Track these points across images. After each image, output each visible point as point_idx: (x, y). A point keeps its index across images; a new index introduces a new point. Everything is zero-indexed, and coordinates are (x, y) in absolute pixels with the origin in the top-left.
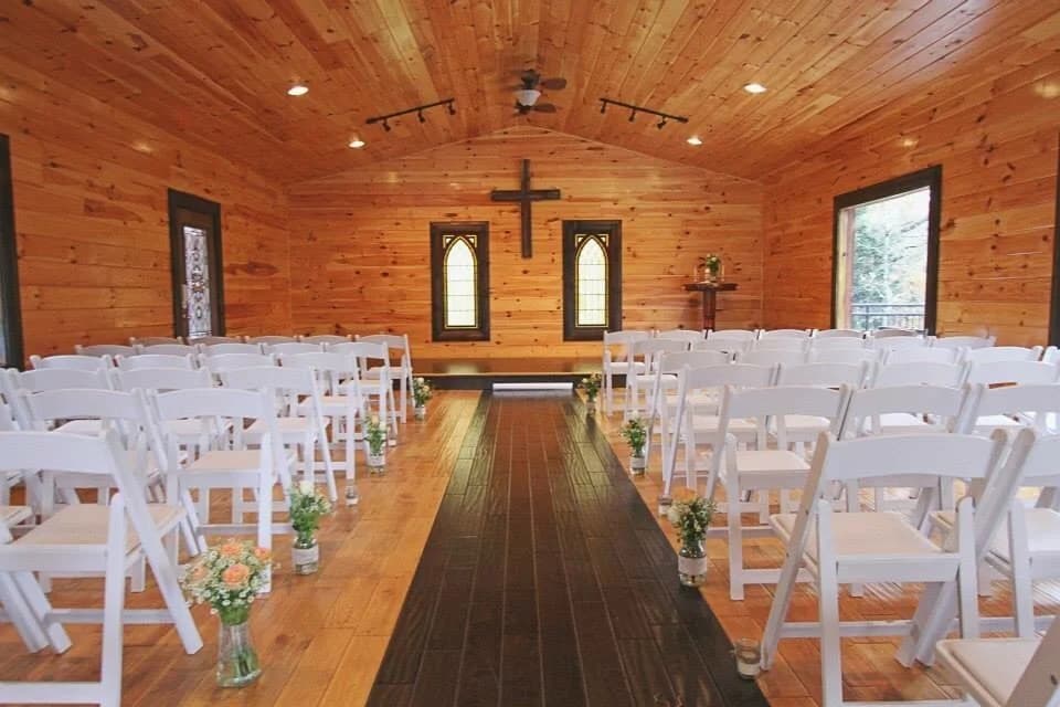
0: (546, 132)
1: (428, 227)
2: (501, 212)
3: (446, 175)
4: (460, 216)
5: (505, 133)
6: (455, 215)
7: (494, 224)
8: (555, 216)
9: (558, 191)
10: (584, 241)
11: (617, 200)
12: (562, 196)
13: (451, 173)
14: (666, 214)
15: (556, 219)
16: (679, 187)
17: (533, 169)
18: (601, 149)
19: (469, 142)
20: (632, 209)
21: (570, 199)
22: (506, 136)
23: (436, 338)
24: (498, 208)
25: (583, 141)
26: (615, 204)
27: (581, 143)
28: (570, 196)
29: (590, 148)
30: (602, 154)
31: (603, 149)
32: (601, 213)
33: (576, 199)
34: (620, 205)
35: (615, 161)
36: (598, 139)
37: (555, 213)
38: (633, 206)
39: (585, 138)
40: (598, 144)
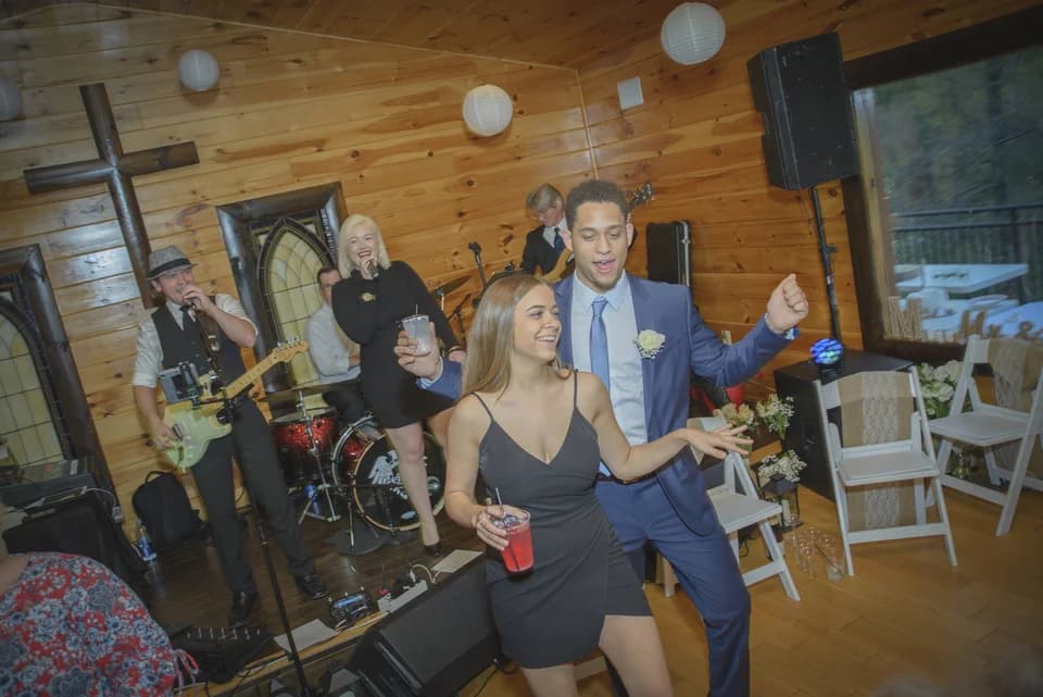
0: (127, 15)
2: (65, 214)
7: (53, 248)
8: (198, 200)
9: (192, 143)
10: (273, 241)
11: (323, 142)
12: (205, 153)
14: (425, 154)
15: (200, 207)
16: (434, 96)
17: (118, 103)
18: (259, 37)
20: (355, 154)
21: (223, 156)
25: (218, 26)
26: (319, 150)
27: (212, 29)
28: (218, 150)
29: (236, 39)
30: (267, 49)
31: (265, 38)
32: (295, 175)
33: (236, 153)
34: (329, 150)
35: (294, 61)
36: (253, 16)
37: (194, 192)
38: (355, 148)
39: (222, 18)
40: (252, 27)
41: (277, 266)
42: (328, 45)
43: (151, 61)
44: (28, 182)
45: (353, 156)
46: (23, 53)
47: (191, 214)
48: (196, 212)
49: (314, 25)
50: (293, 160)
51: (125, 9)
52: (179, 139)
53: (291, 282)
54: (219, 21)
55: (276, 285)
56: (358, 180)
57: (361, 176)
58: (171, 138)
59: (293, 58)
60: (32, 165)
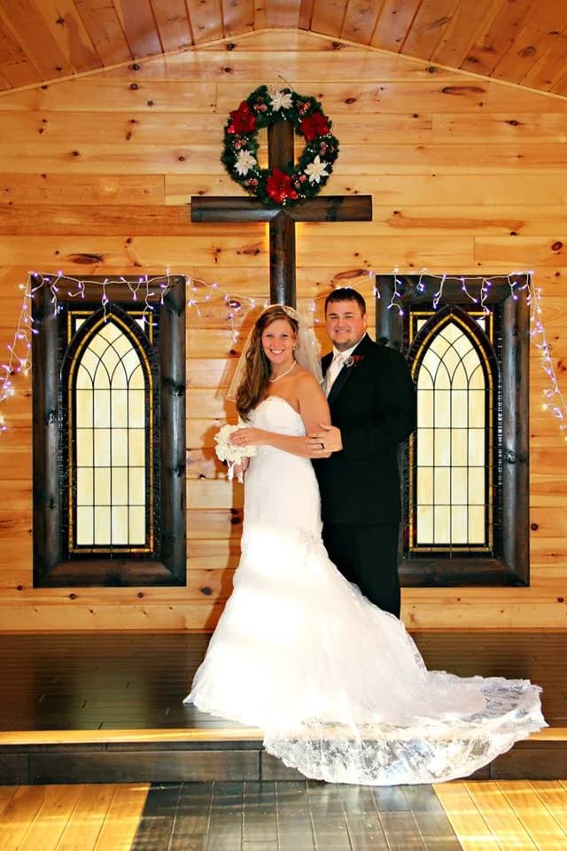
0: (336, 46)
1: (26, 291)
2: (219, 251)
3: (76, 154)
4: (109, 261)
5: (231, 47)
6: (99, 258)
7: (197, 284)
8: (359, 264)
9: (369, 197)
10: (433, 330)
11: (521, 224)
12: (375, 214)
13: (84, 150)
15: (360, 273)
18: (478, 90)
19: (135, 67)
20: (558, 246)
21: (398, 219)
22: (233, 55)
23: (43, 577)
24: (207, 242)
25: (431, 70)
26: (513, 234)
27: (424, 74)
28: (396, 213)
29: (447, 88)
30: (481, 104)
31: (482, 91)
32: (475, 257)
33: (413, 219)
34: (524, 235)
35: (513, 123)
36: (472, 61)
37: (357, 255)
38: (560, 239)
39: (436, 61)
40: (469, 77)
41: (430, 360)
42: (555, 107)
43: (349, 101)
44: (193, 210)
45: (553, 248)
46: (225, 76)
47: (348, 278)
48: (355, 276)
49: (543, 82)
50: (478, 239)
51: (337, 40)
52: (356, 192)
53: (442, 382)
54: (434, 65)
55: (423, 381)
56: (554, 279)
57: (558, 274)
58: (348, 189)
59: (511, 119)
60: (200, 193)
